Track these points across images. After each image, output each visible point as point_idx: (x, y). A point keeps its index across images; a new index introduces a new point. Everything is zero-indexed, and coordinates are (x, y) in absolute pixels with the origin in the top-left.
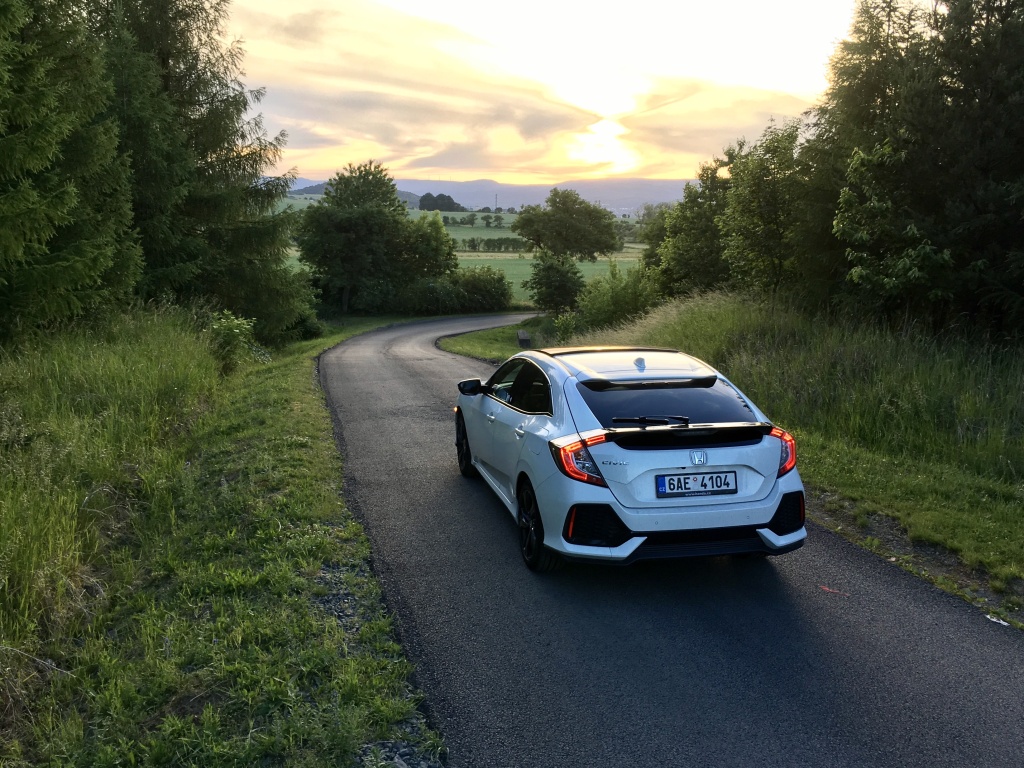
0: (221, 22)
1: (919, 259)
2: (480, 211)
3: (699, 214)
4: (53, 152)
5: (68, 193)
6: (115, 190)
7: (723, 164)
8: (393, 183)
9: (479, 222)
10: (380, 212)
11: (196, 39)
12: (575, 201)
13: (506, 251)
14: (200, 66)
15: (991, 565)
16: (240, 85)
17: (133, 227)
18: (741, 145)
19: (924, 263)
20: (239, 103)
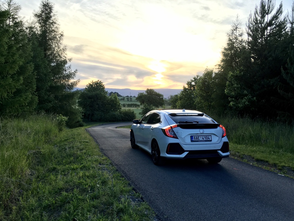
0: (61, 41)
1: (248, 100)
2: (126, 97)
3: (187, 94)
4: (17, 68)
5: (20, 79)
6: (31, 82)
7: (193, 81)
8: (104, 86)
9: (126, 99)
10: (100, 94)
11: (54, 45)
12: (153, 92)
13: (133, 107)
14: (55, 52)
15: (277, 164)
16: (65, 57)
17: (35, 92)
18: (197, 76)
19: (249, 100)
20: (65, 62)
